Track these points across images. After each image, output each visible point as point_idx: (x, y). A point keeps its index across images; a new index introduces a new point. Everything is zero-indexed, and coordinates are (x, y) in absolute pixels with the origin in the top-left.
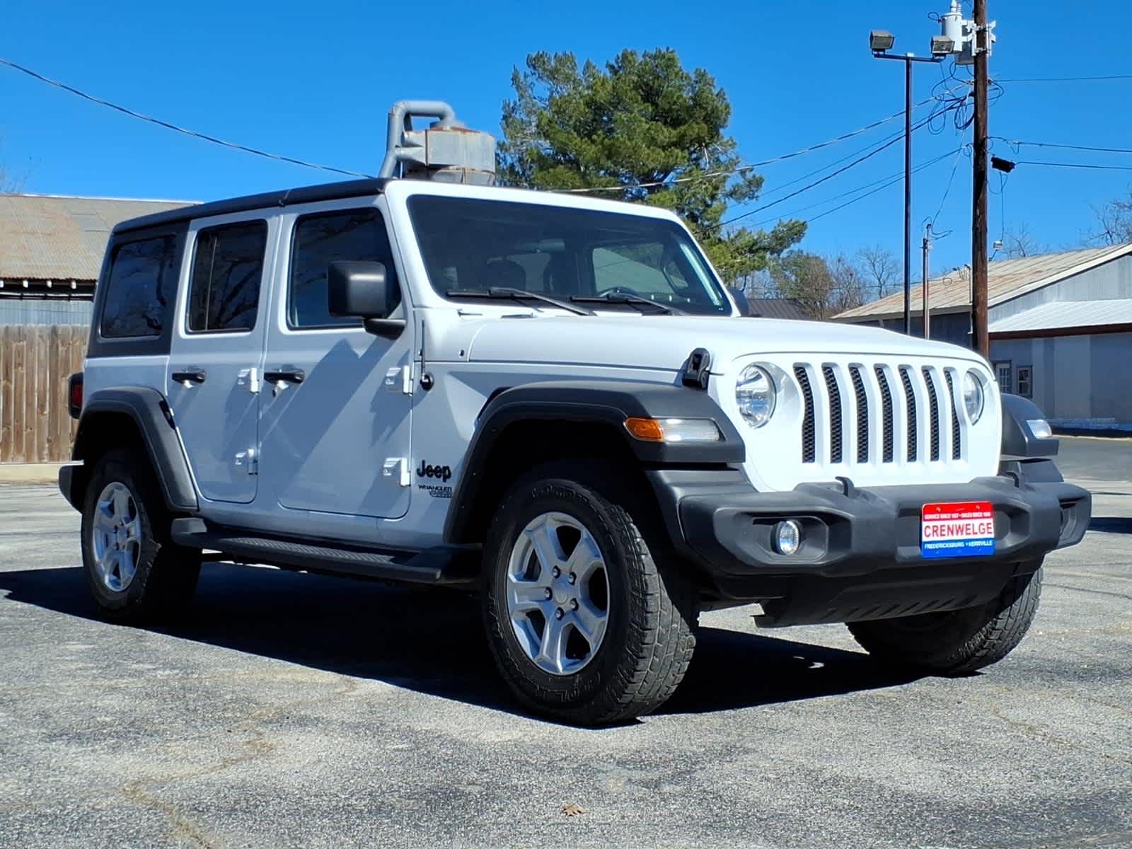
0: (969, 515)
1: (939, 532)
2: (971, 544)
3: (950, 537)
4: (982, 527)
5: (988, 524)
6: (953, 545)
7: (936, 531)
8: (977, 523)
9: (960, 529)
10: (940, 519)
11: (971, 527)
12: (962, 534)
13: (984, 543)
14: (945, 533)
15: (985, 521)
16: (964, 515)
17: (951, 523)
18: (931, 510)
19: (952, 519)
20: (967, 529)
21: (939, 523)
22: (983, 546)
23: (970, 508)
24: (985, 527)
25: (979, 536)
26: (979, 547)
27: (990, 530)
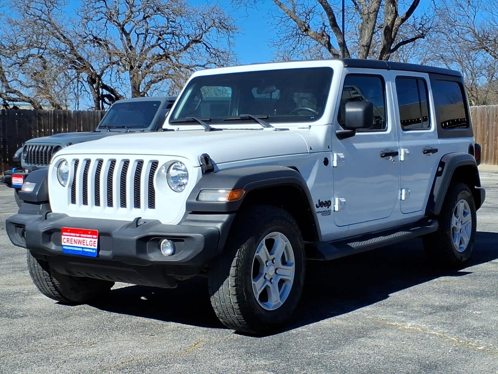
0: (85, 235)
1: (70, 241)
2: (85, 250)
3: (75, 245)
4: (91, 242)
5: (94, 241)
6: (77, 249)
7: (68, 241)
8: (89, 240)
9: (80, 242)
10: (70, 236)
11: (85, 241)
12: (81, 244)
13: (91, 251)
14: (73, 242)
15: (93, 240)
16: (82, 235)
17: (75, 238)
18: (66, 230)
19: (76, 236)
20: (83, 242)
21: (70, 237)
22: (91, 252)
23: (86, 232)
24: (93, 243)
25: (89, 247)
26: (89, 252)
27: (95, 245)
